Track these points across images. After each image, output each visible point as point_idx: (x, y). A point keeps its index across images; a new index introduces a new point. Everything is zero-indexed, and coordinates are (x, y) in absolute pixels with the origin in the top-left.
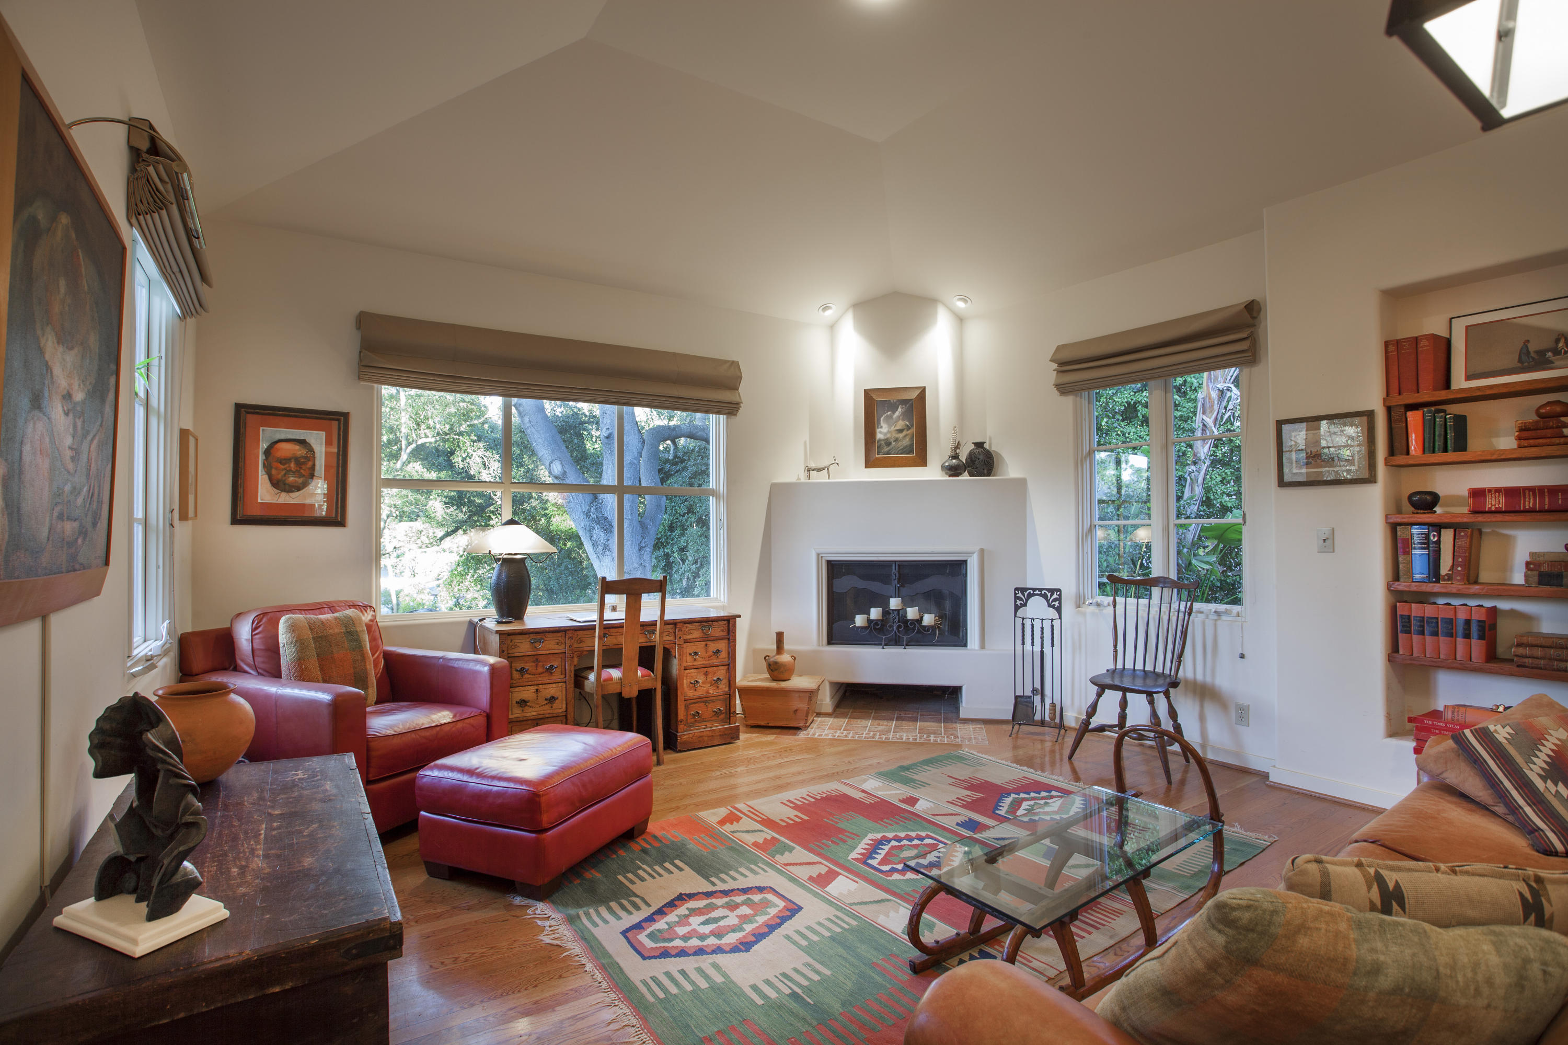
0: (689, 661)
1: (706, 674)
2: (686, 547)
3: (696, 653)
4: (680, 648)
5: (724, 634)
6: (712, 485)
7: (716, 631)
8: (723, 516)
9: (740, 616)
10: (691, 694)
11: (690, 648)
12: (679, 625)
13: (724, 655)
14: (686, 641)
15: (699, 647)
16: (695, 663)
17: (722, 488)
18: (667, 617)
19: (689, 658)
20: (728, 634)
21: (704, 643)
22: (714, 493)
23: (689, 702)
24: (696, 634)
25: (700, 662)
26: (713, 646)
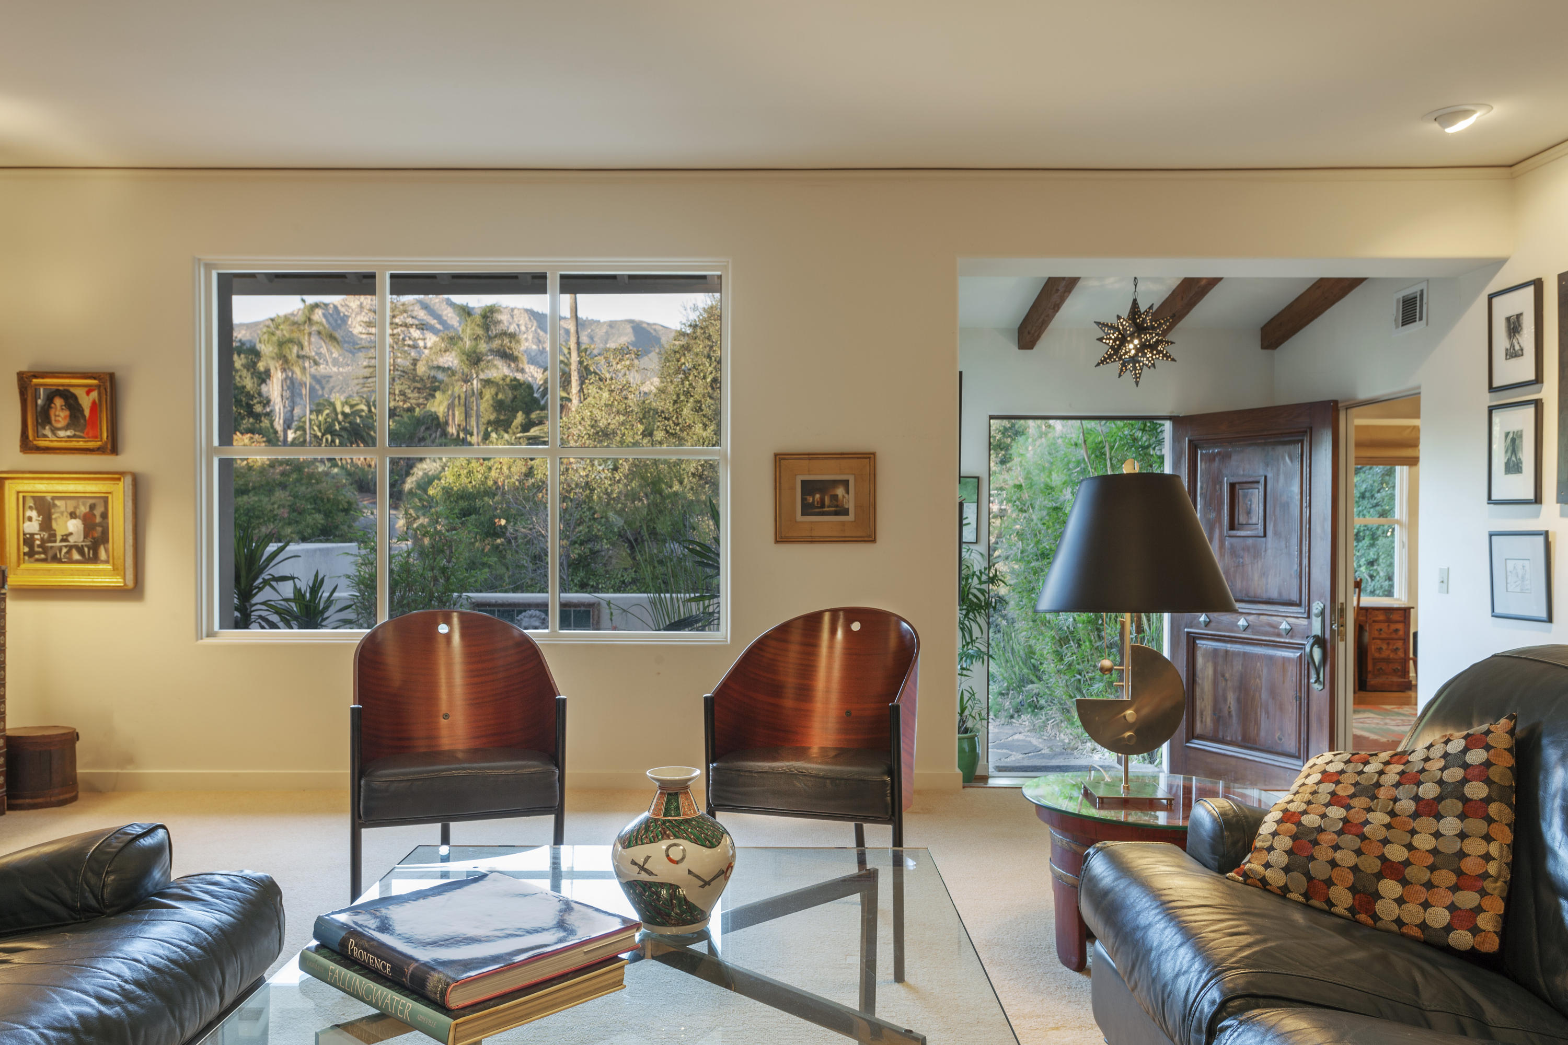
0: (1376, 634)
1: (1388, 644)
2: (1377, 560)
3: (1381, 630)
4: (1370, 625)
5: (1402, 619)
6: (1397, 516)
7: (1395, 617)
8: (1405, 539)
9: (1413, 608)
10: (1377, 655)
11: (1377, 626)
12: (1370, 611)
13: (1401, 633)
14: (1374, 621)
15: (1384, 626)
16: (1381, 636)
17: (1405, 519)
18: (1362, 605)
19: (1376, 632)
20: (1405, 618)
21: (1386, 624)
22: (1398, 522)
23: (1375, 661)
24: (1381, 617)
25: (1384, 636)
26: (1393, 627)
